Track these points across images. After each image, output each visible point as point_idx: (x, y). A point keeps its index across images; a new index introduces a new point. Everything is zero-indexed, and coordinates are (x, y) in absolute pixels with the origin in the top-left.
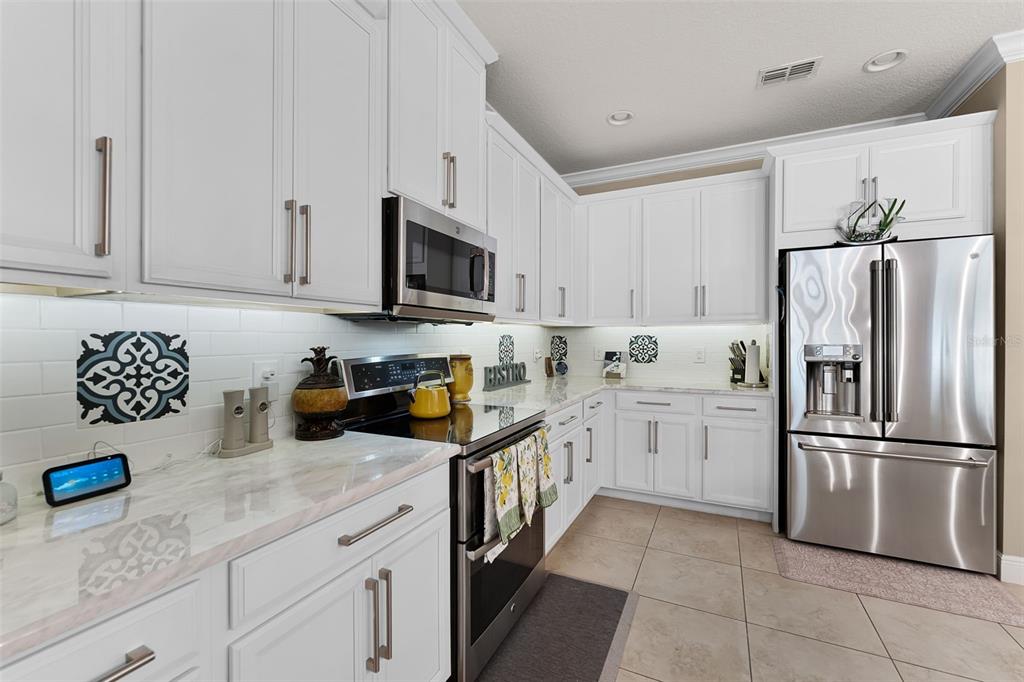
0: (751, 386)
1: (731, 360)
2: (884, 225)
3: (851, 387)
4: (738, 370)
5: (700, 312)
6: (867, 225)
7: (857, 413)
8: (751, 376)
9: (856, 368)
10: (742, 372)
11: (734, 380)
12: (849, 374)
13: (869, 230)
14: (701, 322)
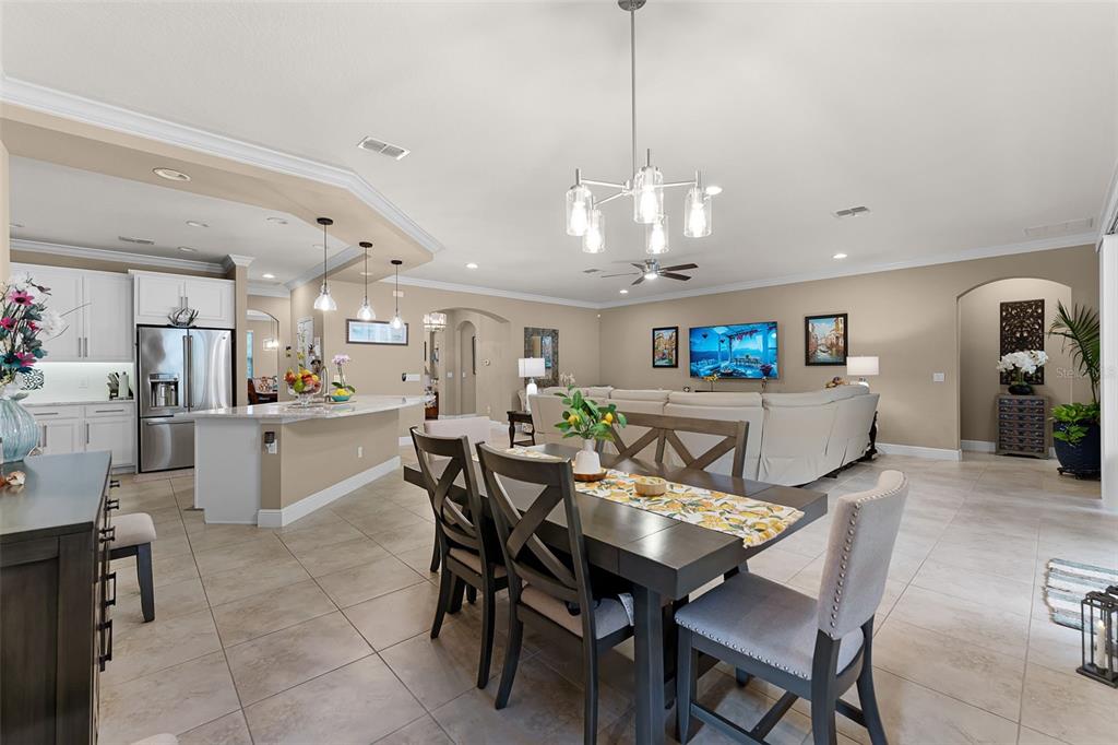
0: (122, 399)
1: (109, 384)
2: (191, 319)
3: (173, 393)
4: (114, 391)
5: (82, 354)
6: (184, 318)
7: (177, 404)
8: (123, 392)
9: (176, 384)
10: (117, 391)
11: (111, 397)
12: (173, 387)
13: (183, 321)
14: (83, 361)
